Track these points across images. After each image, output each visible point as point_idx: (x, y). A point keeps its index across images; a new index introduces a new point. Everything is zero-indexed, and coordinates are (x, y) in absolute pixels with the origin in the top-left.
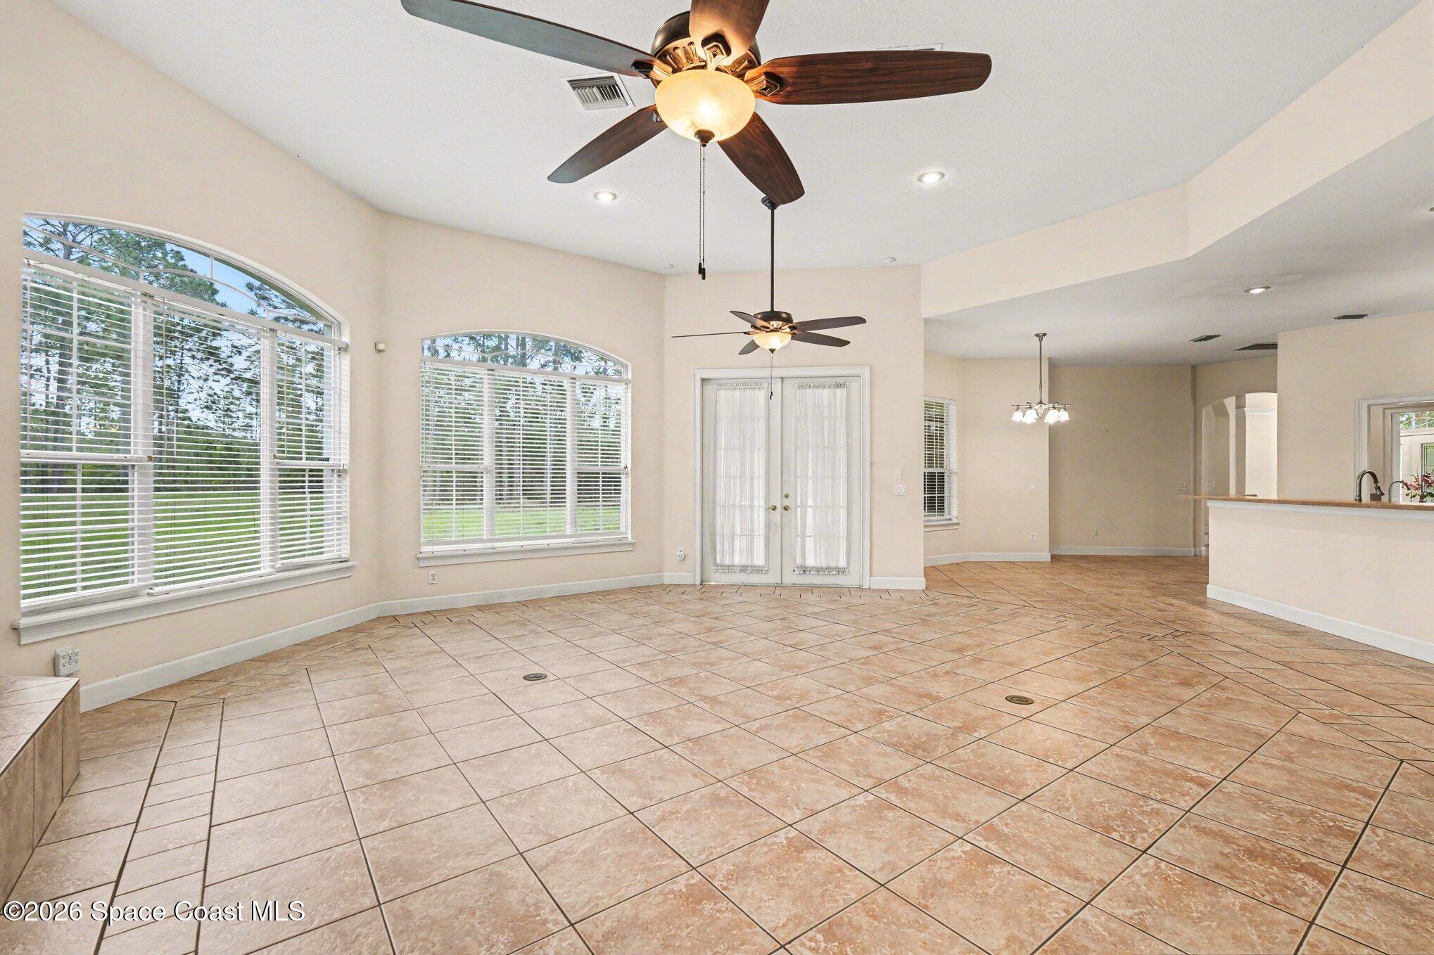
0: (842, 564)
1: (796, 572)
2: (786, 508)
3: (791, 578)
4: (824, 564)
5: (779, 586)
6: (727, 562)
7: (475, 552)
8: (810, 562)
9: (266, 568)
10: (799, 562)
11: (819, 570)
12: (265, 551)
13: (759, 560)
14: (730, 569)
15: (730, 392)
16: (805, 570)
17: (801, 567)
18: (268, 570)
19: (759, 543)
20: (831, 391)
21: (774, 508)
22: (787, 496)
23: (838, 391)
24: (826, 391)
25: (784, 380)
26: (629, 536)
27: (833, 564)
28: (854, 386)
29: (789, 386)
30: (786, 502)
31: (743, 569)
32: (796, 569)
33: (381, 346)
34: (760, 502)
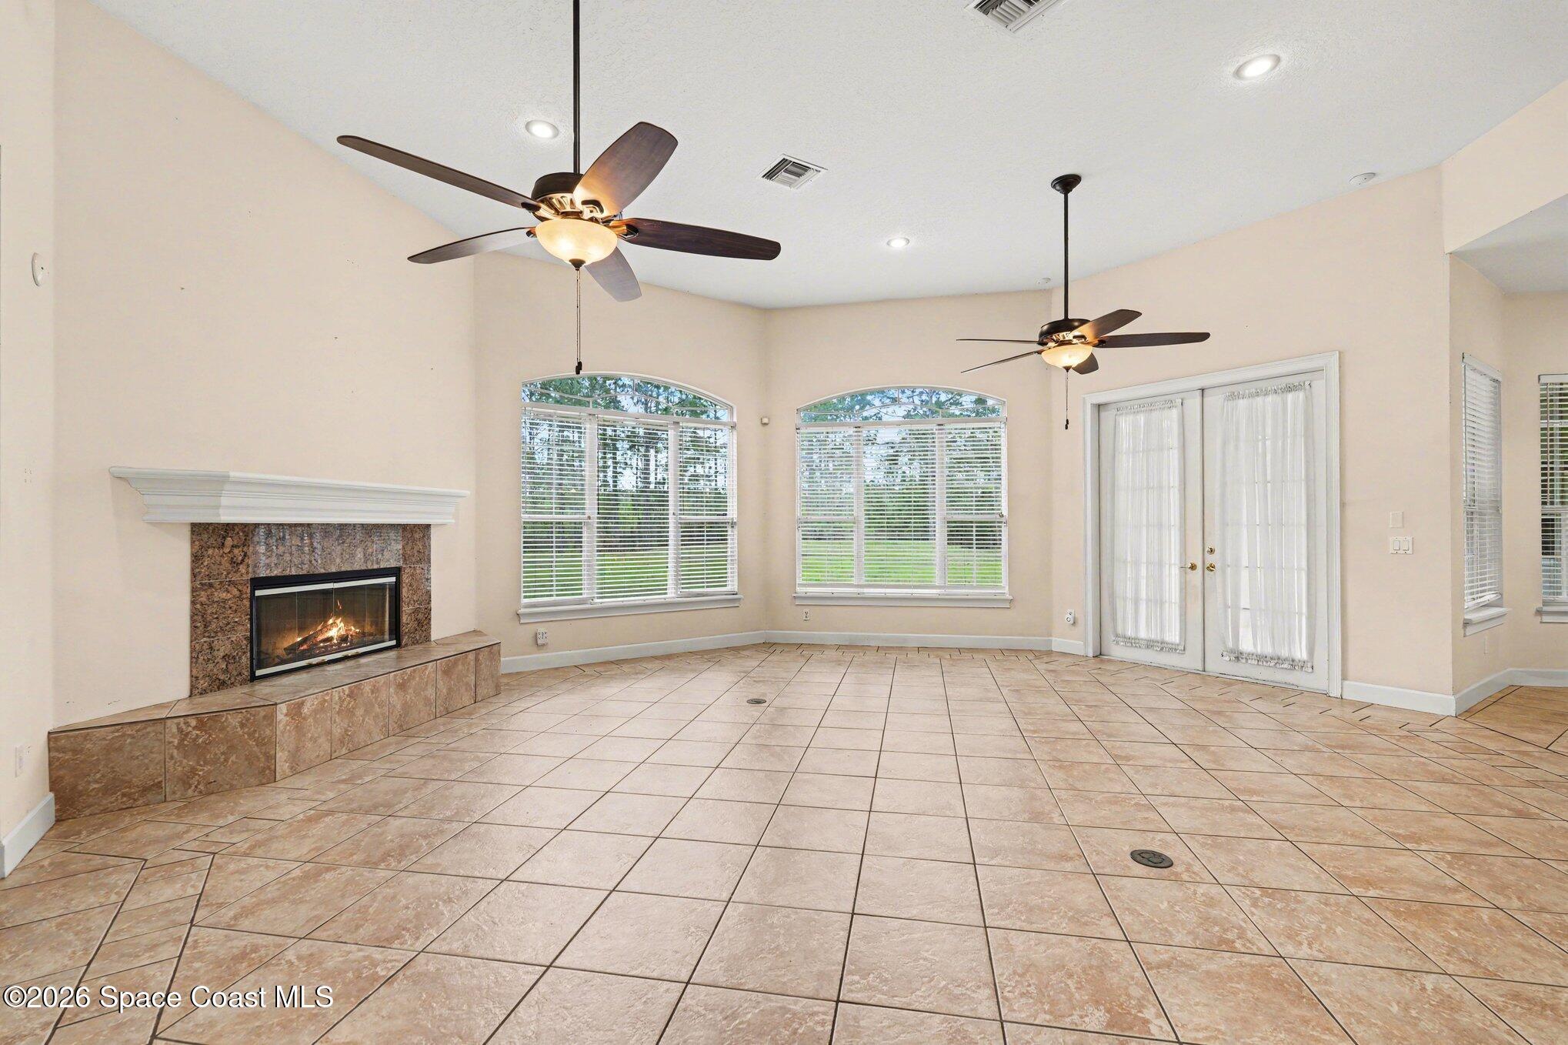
0: (1301, 653)
1: (1224, 658)
2: (1211, 568)
3: (1217, 665)
4: (1268, 650)
5: (1202, 674)
6: (1130, 633)
7: (848, 595)
8: (1246, 645)
9: (671, 594)
10: (1230, 645)
11: (1261, 659)
12: (671, 581)
13: (1173, 636)
14: (1132, 642)
15: (1131, 418)
16: (1238, 656)
17: (1232, 651)
18: (673, 595)
19: (1173, 613)
20: (1277, 398)
21: (1193, 567)
22: (1212, 551)
23: (1290, 396)
24: (1270, 399)
25: (1206, 392)
26: (1006, 590)
27: (1284, 653)
28: (1319, 385)
29: (1214, 400)
30: (1210, 559)
31: (1150, 644)
32: (1225, 654)
33: (765, 420)
34: (1173, 556)
